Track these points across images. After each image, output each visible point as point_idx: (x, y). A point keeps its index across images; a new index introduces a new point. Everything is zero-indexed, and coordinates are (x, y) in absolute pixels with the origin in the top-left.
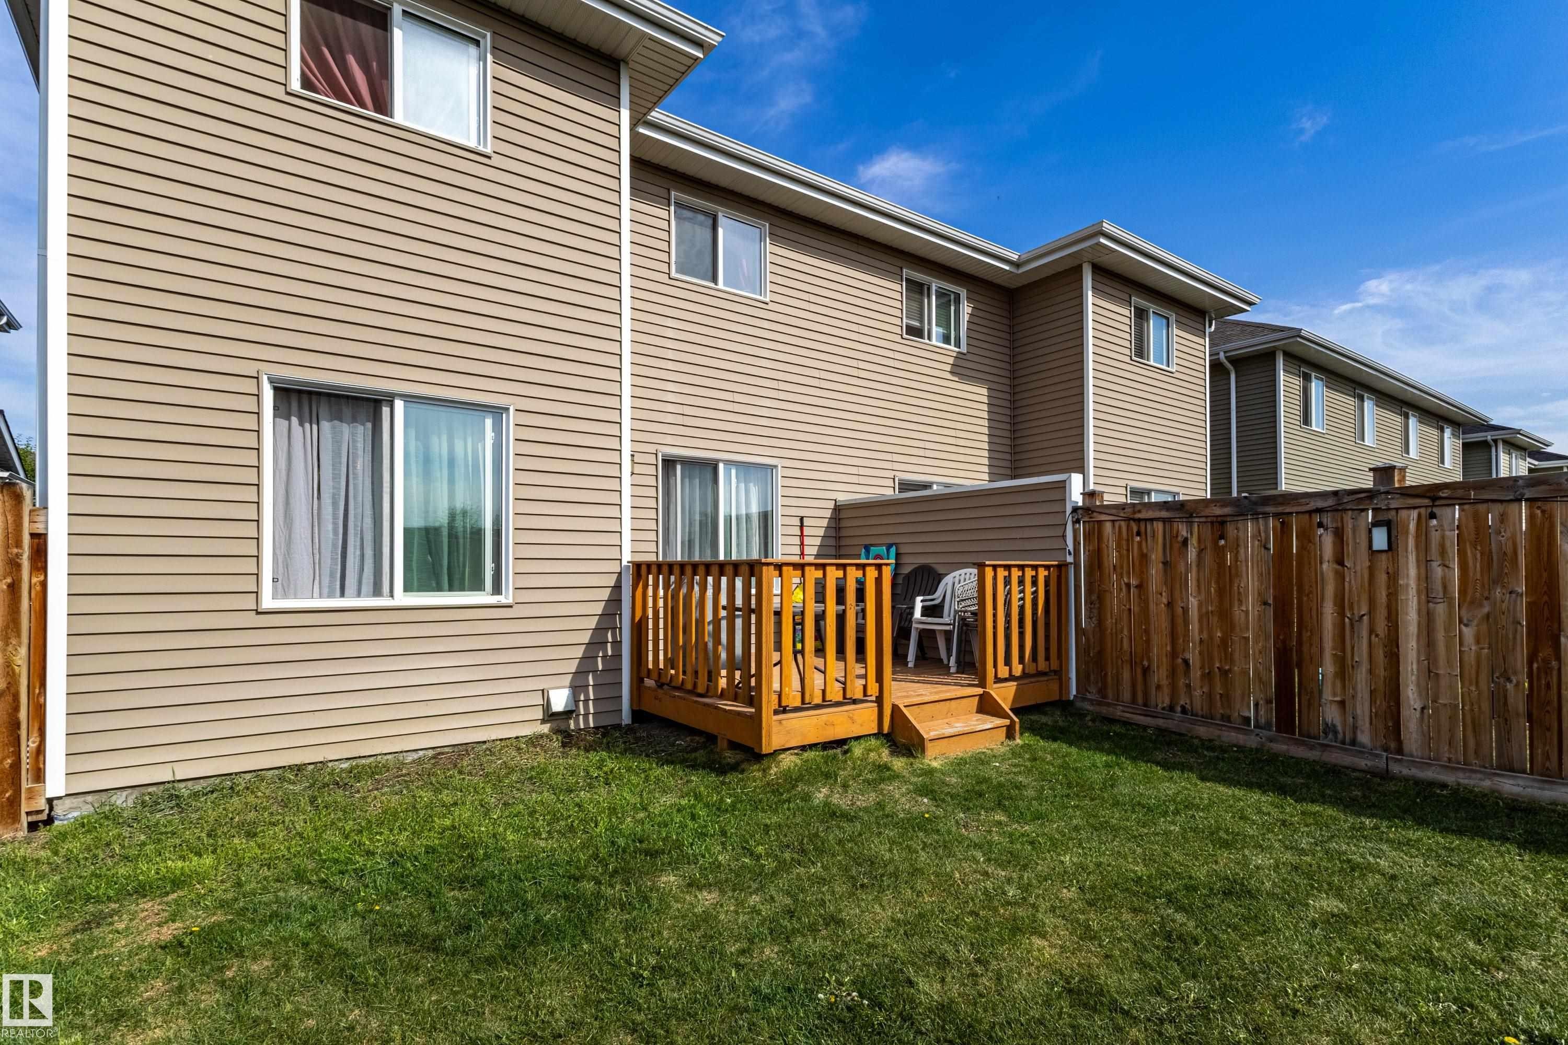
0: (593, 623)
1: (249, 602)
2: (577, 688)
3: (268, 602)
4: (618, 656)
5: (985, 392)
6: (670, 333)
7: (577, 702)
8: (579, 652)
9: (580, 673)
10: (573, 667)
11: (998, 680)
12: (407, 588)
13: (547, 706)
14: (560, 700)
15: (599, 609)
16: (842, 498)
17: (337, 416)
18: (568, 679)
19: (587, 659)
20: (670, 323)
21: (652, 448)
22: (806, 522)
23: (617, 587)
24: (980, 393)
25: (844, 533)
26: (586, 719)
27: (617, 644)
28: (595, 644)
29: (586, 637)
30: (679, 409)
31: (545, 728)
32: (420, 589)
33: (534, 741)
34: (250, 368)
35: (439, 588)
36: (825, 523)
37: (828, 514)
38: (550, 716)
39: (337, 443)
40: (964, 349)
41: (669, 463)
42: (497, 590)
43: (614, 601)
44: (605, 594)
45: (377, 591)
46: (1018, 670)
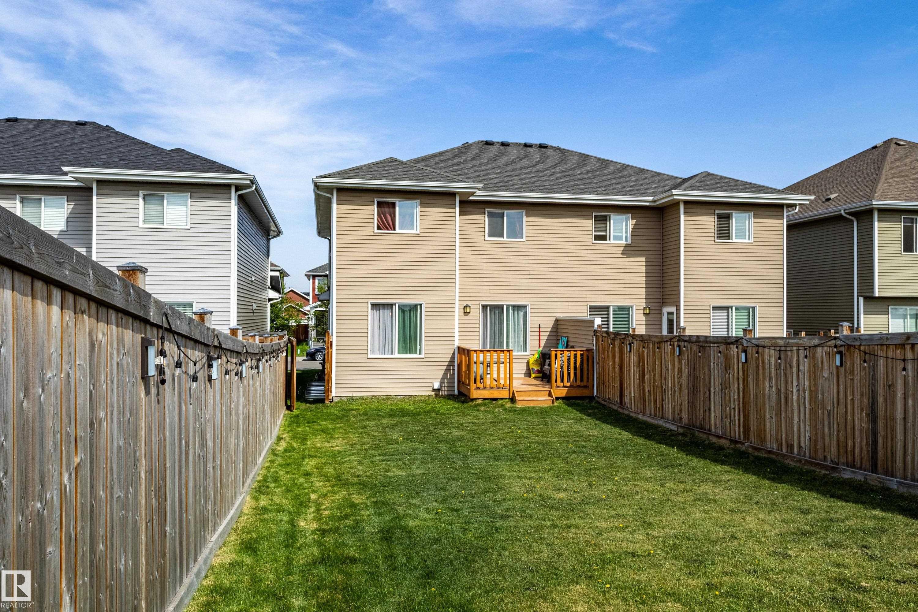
0: (447, 364)
1: (365, 356)
2: (442, 383)
3: (369, 356)
4: (454, 374)
5: (644, 260)
6: (485, 260)
7: (441, 387)
8: (443, 372)
9: (443, 378)
10: (441, 376)
11: (558, 387)
12: (399, 353)
13: (433, 387)
14: (436, 386)
15: (448, 359)
16: (560, 316)
17: (384, 309)
18: (439, 380)
19: (445, 374)
20: (485, 257)
21: (478, 303)
22: (541, 326)
23: (454, 353)
24: (641, 261)
25: (559, 330)
26: (444, 392)
27: (454, 370)
28: (448, 370)
29: (445, 368)
30: (488, 287)
31: (433, 393)
32: (403, 353)
33: (429, 396)
34: (366, 301)
35: (406, 353)
36: (551, 326)
37: (553, 322)
38: (434, 390)
39: (384, 315)
40: (629, 242)
41: (485, 307)
42: (420, 354)
43: (453, 357)
44: (450, 355)
45: (392, 354)
46: (568, 384)
